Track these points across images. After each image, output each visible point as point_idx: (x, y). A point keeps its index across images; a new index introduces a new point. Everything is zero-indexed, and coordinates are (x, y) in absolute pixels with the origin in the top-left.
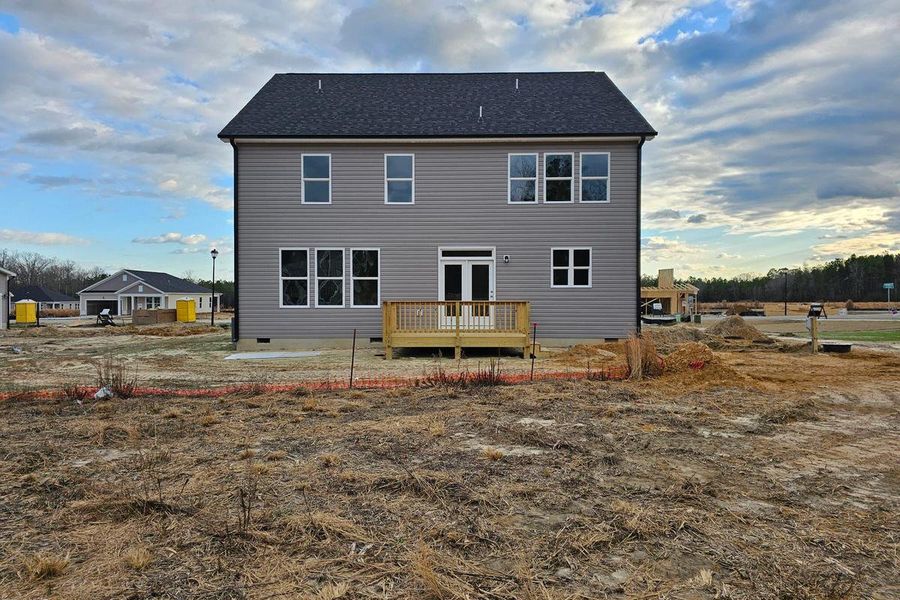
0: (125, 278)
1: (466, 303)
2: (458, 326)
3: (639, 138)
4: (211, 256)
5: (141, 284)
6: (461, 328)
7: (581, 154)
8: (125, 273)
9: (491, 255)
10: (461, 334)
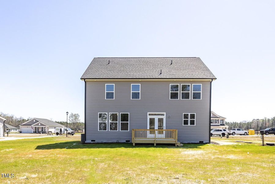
0: (34, 121)
1: (156, 130)
2: (155, 137)
3: (211, 80)
4: (66, 114)
5: (40, 123)
6: (156, 138)
7: (193, 84)
8: (35, 119)
9: (164, 115)
10: (156, 140)
